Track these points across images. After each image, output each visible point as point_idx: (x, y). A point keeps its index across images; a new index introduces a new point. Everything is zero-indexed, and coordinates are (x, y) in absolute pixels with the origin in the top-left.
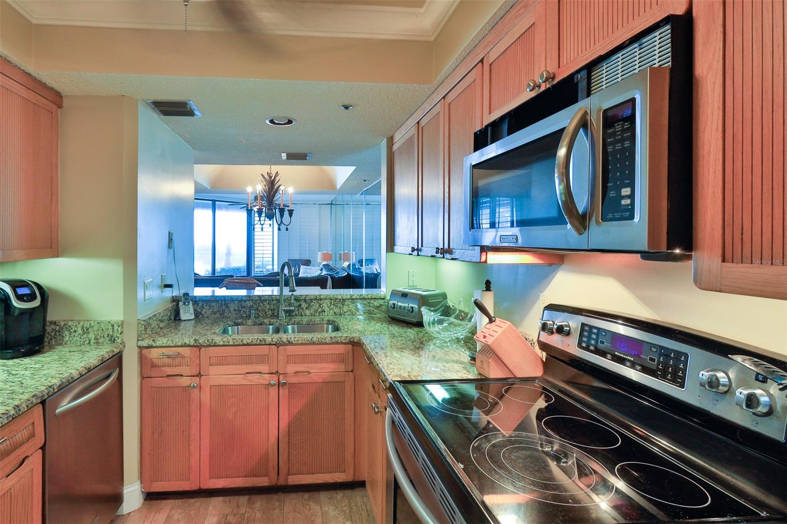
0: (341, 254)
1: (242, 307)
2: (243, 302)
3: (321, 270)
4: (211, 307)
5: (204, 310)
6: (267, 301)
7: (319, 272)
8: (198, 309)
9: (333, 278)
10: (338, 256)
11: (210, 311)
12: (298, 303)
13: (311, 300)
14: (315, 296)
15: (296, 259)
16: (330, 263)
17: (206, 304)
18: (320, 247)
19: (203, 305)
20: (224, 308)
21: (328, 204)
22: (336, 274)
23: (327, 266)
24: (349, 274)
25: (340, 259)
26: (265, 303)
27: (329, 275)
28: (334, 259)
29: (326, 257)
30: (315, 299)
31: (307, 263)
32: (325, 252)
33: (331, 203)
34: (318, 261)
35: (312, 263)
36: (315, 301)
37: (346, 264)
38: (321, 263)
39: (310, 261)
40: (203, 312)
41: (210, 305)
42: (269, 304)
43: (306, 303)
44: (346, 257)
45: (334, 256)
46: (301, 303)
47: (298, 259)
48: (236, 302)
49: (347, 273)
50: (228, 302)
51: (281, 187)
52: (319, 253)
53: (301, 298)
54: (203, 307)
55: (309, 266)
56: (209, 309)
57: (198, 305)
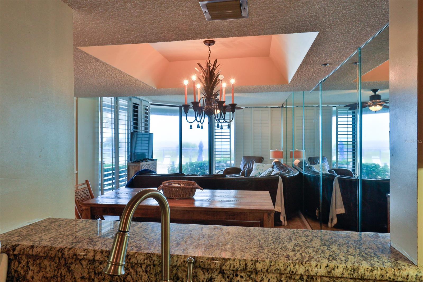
0: (291, 153)
1: (95, 273)
2: (97, 264)
3: (273, 167)
4: (41, 268)
5: (30, 273)
6: (144, 267)
7: (271, 169)
8: (19, 269)
9: (284, 178)
10: (289, 153)
11: (41, 274)
12: (207, 276)
13: (235, 273)
14: (243, 264)
15: (250, 156)
16: (281, 160)
17: (34, 261)
18: (272, 145)
19: (28, 263)
20: (64, 271)
21: (279, 107)
22: (286, 173)
23: (278, 164)
24: (300, 174)
25: (291, 157)
26: (139, 270)
27: (281, 175)
28: (284, 156)
29: (277, 154)
30: (245, 270)
31: (260, 160)
32: (276, 150)
33: (281, 106)
34: (270, 159)
35: (264, 159)
36: (243, 274)
37: (297, 161)
38: (272, 160)
39: (263, 159)
40: (29, 277)
41: (40, 264)
42: (146, 272)
43: (223, 277)
44: (298, 155)
45: (284, 153)
46: (214, 275)
47: (252, 156)
48: (84, 263)
49: (298, 173)
50: (70, 261)
51: (219, 76)
52: (271, 151)
53: (212, 266)
54: (28, 267)
55: (261, 163)
56: (38, 272)
57: (20, 263)
